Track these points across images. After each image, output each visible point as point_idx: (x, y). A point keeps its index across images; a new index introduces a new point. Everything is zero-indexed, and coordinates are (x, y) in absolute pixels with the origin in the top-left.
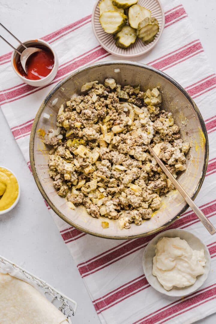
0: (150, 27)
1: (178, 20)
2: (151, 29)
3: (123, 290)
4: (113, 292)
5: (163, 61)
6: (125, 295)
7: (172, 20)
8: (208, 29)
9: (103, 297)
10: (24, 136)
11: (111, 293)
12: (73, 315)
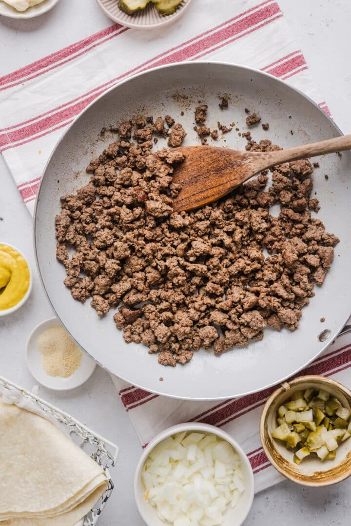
1: (269, 22)
7: (260, 21)
12: (113, 465)
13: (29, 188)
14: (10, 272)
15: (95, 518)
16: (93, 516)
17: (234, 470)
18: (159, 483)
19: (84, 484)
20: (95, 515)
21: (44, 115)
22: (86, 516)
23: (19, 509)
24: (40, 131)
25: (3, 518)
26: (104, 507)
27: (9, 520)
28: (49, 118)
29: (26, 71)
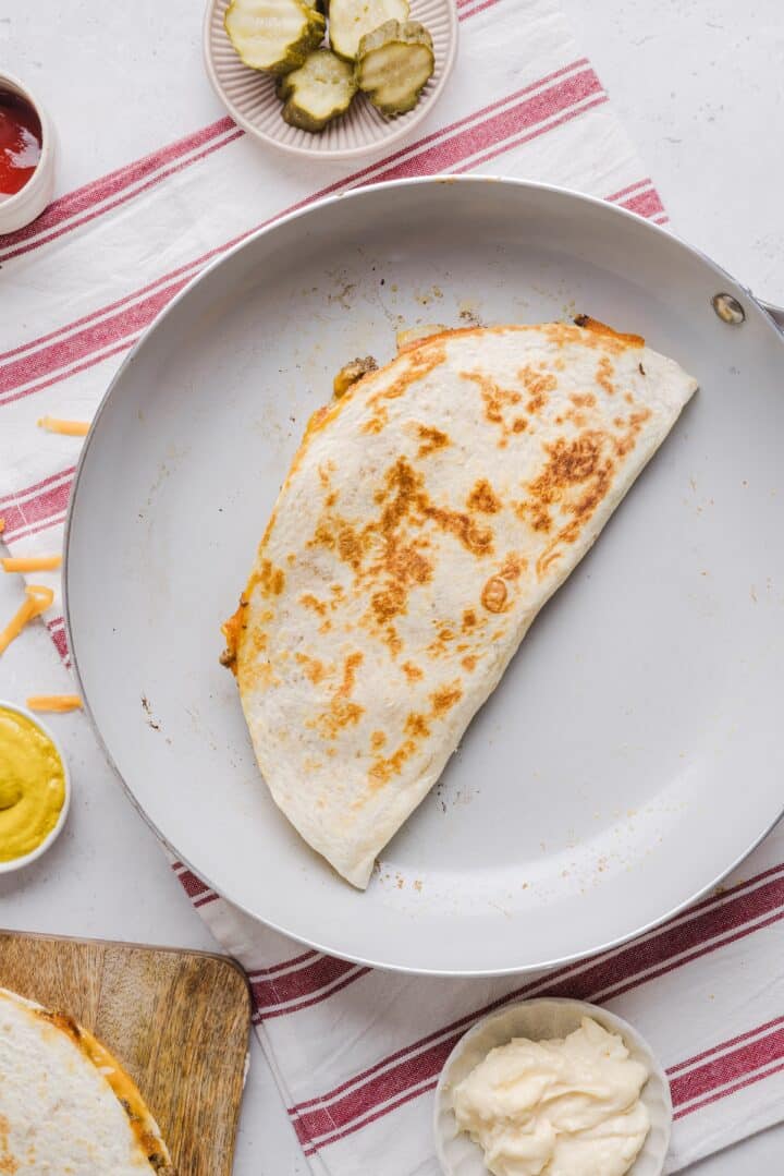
0: (398, 52)
1: (574, 114)
2: (405, 61)
3: (394, 1071)
4: (359, 1079)
6: (404, 1087)
7: (553, 114)
8: (679, 141)
9: (326, 1098)
10: (35, 530)
11: (351, 1083)
13: (16, 509)
21: (50, 337)
24: (41, 376)
28: (61, 345)
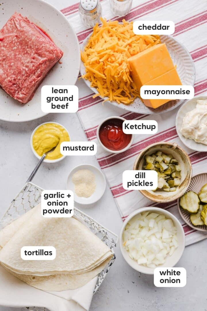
5: (188, 22)
12: (115, 246)
14: (59, 139)
15: (105, 274)
16: (104, 274)
17: (173, 236)
18: (132, 238)
19: (100, 256)
20: (104, 273)
22: (99, 274)
23: (61, 270)
25: (51, 274)
26: (110, 269)
27: (55, 275)
29: (67, 10)
